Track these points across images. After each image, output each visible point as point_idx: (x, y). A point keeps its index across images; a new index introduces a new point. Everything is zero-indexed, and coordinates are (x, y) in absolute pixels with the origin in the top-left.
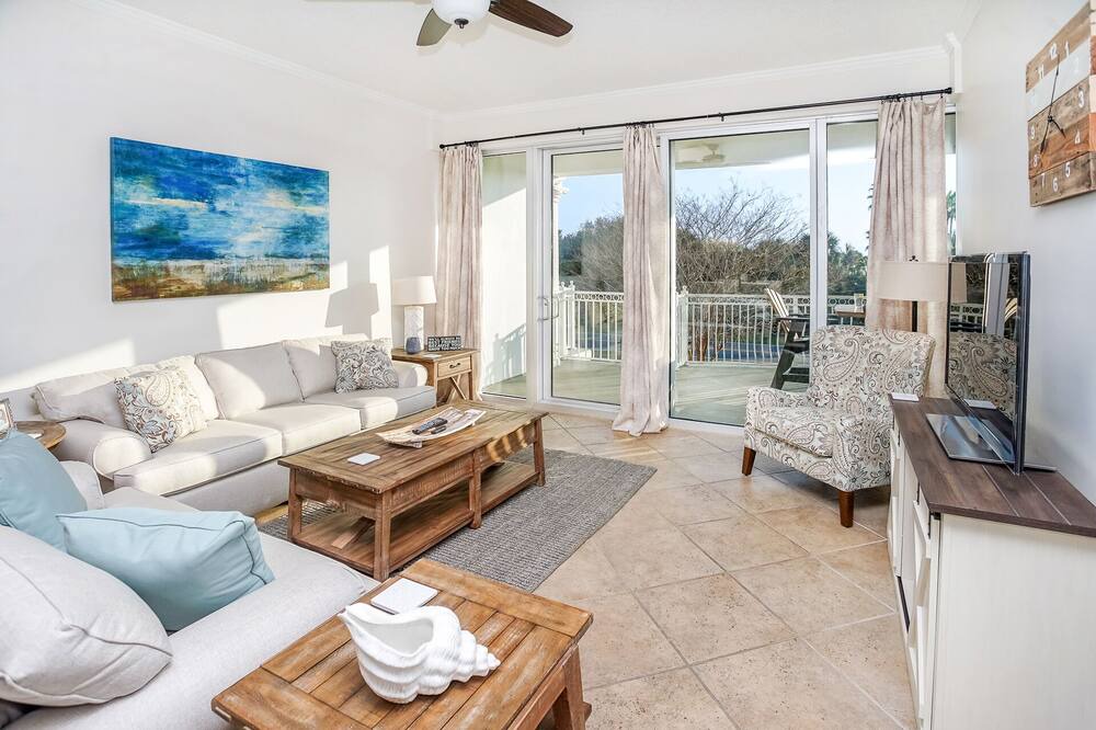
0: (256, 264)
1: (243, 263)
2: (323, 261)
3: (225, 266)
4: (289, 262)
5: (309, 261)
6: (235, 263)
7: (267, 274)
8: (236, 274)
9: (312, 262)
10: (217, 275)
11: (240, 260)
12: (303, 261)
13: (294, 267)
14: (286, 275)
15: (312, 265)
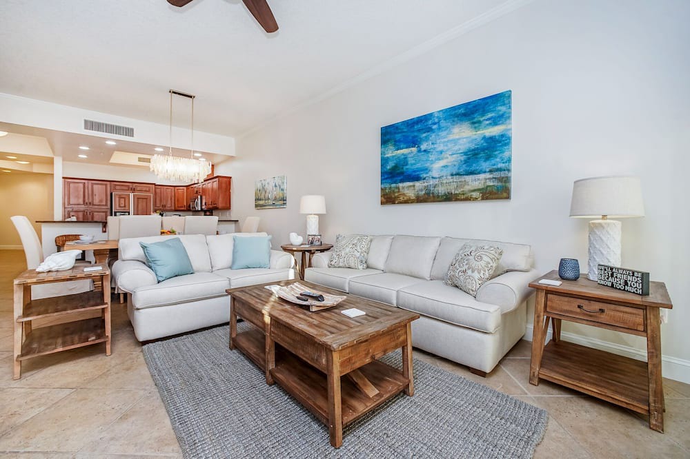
0: (445, 182)
1: (436, 181)
2: (502, 174)
3: (426, 184)
4: (469, 178)
5: (488, 175)
6: (432, 182)
7: (452, 189)
8: (432, 189)
9: (491, 176)
10: (421, 190)
11: (434, 180)
12: (482, 176)
13: (474, 182)
14: (467, 188)
15: (490, 179)
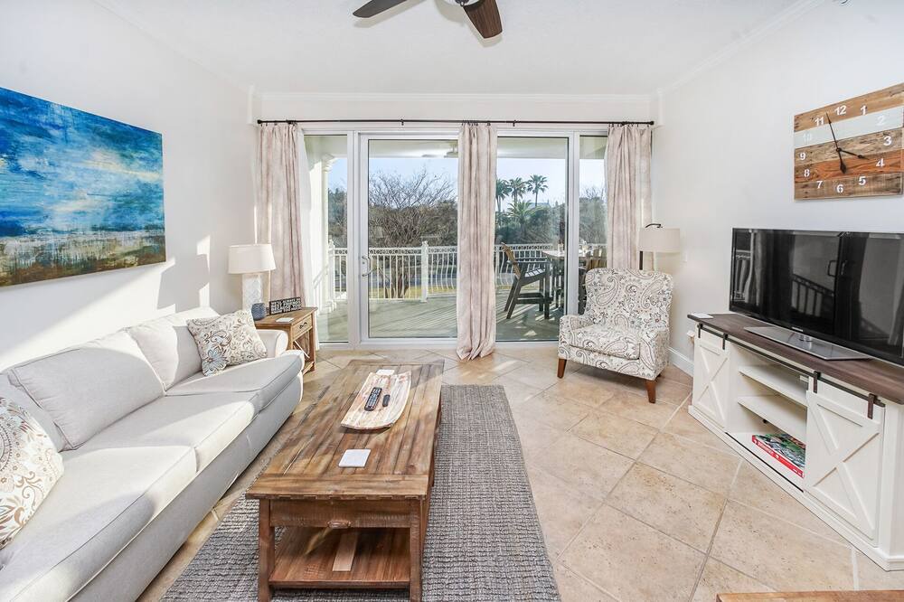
0: (81, 239)
1: (64, 239)
2: (158, 233)
3: (38, 243)
4: (121, 236)
5: (144, 233)
6: (52, 240)
7: (96, 251)
8: (54, 253)
9: (147, 234)
10: (27, 256)
11: (58, 236)
12: (137, 234)
13: (129, 242)
14: (118, 250)
15: (147, 238)
